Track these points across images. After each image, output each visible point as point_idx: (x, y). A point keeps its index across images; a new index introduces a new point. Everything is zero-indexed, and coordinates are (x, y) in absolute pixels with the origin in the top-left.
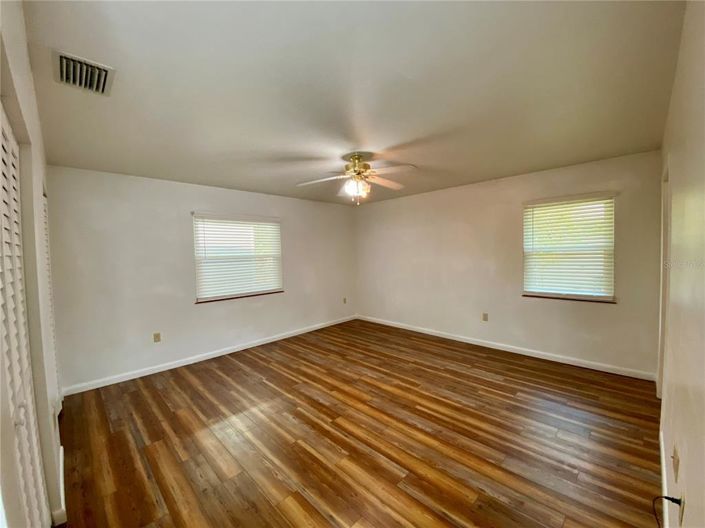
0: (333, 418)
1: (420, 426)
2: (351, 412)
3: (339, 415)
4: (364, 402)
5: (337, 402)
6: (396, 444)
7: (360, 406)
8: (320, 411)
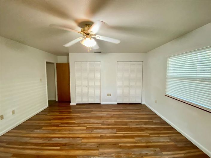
0: (87, 127)
1: (57, 139)
2: (84, 132)
3: (86, 129)
4: (84, 138)
5: (92, 132)
6: (64, 130)
7: (83, 136)
8: (94, 127)
